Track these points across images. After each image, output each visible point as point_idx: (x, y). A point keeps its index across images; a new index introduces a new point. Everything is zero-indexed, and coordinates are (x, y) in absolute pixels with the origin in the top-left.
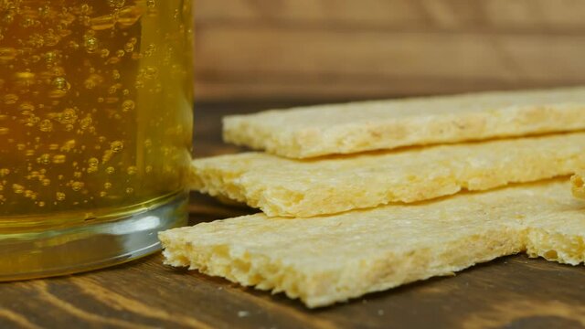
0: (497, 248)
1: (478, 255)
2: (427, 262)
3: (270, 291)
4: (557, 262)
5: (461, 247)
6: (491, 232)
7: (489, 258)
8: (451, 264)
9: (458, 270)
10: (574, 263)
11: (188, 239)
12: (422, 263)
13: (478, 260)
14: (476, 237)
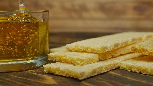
0: (115, 66)
1: (112, 68)
2: (102, 70)
3: (70, 77)
4: (126, 70)
5: (108, 66)
6: (114, 63)
7: (114, 68)
8: (106, 70)
9: (108, 71)
10: (130, 71)
11: (50, 66)
12: (101, 70)
13: (111, 69)
14: (111, 64)
